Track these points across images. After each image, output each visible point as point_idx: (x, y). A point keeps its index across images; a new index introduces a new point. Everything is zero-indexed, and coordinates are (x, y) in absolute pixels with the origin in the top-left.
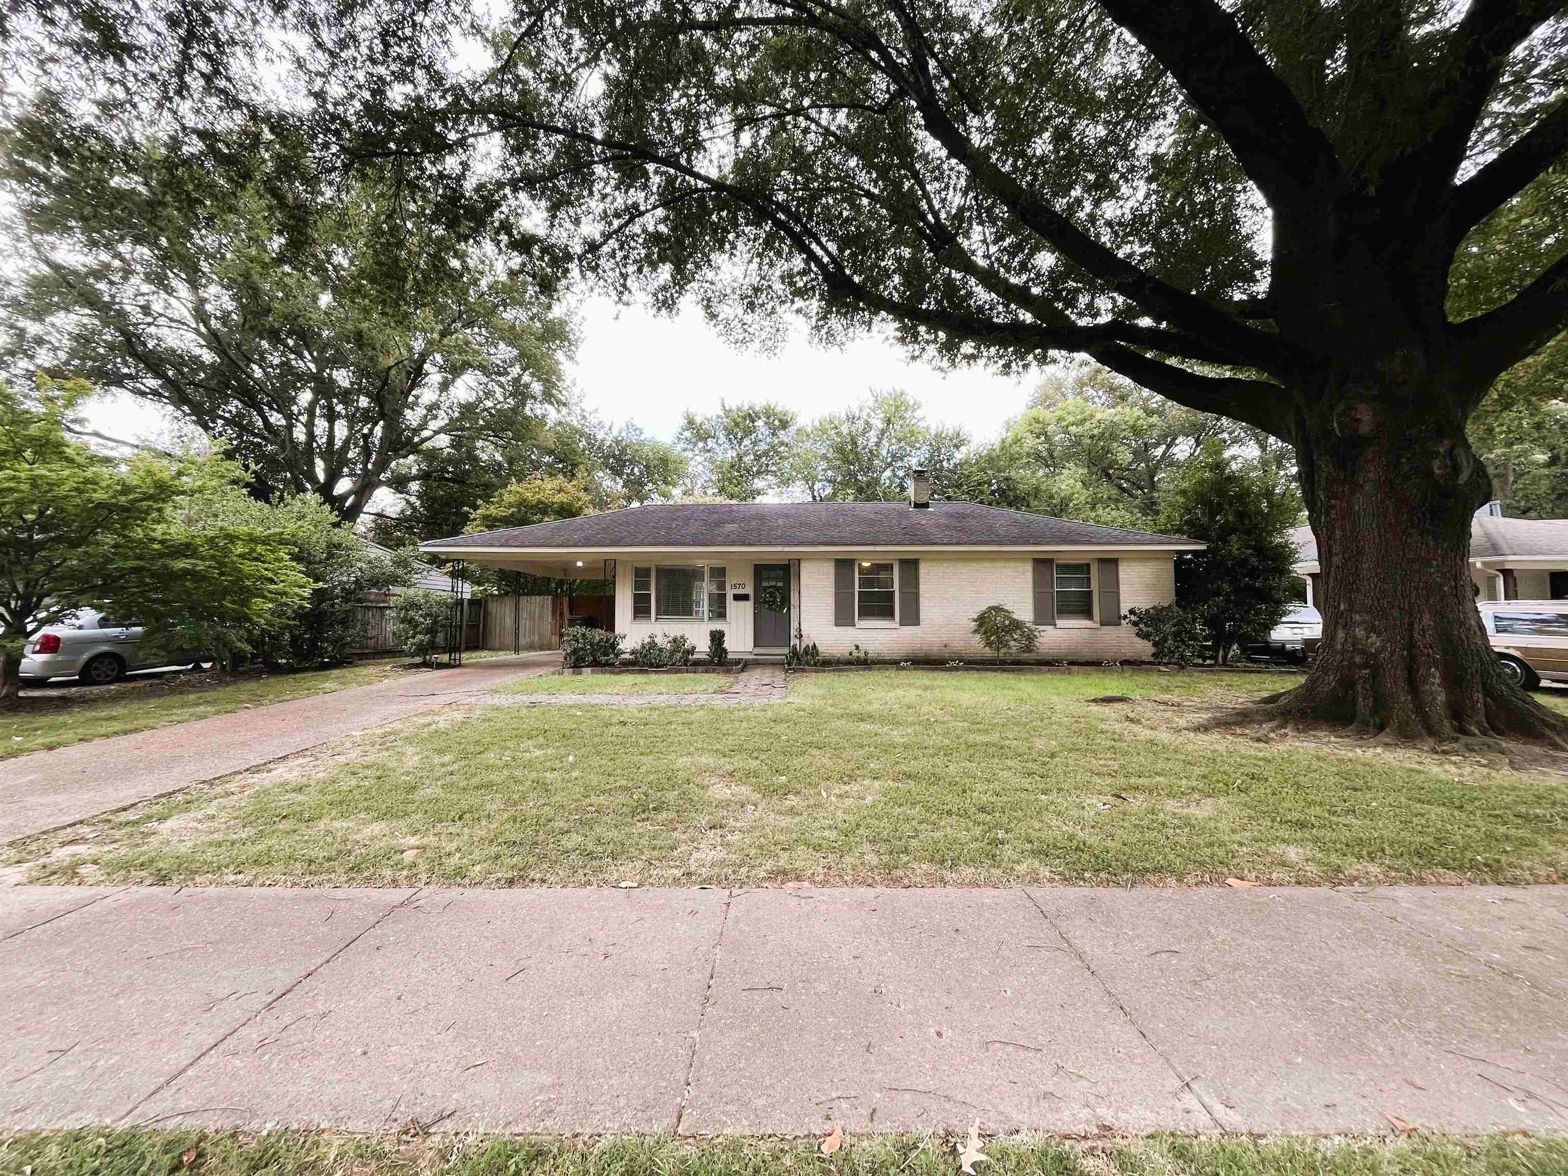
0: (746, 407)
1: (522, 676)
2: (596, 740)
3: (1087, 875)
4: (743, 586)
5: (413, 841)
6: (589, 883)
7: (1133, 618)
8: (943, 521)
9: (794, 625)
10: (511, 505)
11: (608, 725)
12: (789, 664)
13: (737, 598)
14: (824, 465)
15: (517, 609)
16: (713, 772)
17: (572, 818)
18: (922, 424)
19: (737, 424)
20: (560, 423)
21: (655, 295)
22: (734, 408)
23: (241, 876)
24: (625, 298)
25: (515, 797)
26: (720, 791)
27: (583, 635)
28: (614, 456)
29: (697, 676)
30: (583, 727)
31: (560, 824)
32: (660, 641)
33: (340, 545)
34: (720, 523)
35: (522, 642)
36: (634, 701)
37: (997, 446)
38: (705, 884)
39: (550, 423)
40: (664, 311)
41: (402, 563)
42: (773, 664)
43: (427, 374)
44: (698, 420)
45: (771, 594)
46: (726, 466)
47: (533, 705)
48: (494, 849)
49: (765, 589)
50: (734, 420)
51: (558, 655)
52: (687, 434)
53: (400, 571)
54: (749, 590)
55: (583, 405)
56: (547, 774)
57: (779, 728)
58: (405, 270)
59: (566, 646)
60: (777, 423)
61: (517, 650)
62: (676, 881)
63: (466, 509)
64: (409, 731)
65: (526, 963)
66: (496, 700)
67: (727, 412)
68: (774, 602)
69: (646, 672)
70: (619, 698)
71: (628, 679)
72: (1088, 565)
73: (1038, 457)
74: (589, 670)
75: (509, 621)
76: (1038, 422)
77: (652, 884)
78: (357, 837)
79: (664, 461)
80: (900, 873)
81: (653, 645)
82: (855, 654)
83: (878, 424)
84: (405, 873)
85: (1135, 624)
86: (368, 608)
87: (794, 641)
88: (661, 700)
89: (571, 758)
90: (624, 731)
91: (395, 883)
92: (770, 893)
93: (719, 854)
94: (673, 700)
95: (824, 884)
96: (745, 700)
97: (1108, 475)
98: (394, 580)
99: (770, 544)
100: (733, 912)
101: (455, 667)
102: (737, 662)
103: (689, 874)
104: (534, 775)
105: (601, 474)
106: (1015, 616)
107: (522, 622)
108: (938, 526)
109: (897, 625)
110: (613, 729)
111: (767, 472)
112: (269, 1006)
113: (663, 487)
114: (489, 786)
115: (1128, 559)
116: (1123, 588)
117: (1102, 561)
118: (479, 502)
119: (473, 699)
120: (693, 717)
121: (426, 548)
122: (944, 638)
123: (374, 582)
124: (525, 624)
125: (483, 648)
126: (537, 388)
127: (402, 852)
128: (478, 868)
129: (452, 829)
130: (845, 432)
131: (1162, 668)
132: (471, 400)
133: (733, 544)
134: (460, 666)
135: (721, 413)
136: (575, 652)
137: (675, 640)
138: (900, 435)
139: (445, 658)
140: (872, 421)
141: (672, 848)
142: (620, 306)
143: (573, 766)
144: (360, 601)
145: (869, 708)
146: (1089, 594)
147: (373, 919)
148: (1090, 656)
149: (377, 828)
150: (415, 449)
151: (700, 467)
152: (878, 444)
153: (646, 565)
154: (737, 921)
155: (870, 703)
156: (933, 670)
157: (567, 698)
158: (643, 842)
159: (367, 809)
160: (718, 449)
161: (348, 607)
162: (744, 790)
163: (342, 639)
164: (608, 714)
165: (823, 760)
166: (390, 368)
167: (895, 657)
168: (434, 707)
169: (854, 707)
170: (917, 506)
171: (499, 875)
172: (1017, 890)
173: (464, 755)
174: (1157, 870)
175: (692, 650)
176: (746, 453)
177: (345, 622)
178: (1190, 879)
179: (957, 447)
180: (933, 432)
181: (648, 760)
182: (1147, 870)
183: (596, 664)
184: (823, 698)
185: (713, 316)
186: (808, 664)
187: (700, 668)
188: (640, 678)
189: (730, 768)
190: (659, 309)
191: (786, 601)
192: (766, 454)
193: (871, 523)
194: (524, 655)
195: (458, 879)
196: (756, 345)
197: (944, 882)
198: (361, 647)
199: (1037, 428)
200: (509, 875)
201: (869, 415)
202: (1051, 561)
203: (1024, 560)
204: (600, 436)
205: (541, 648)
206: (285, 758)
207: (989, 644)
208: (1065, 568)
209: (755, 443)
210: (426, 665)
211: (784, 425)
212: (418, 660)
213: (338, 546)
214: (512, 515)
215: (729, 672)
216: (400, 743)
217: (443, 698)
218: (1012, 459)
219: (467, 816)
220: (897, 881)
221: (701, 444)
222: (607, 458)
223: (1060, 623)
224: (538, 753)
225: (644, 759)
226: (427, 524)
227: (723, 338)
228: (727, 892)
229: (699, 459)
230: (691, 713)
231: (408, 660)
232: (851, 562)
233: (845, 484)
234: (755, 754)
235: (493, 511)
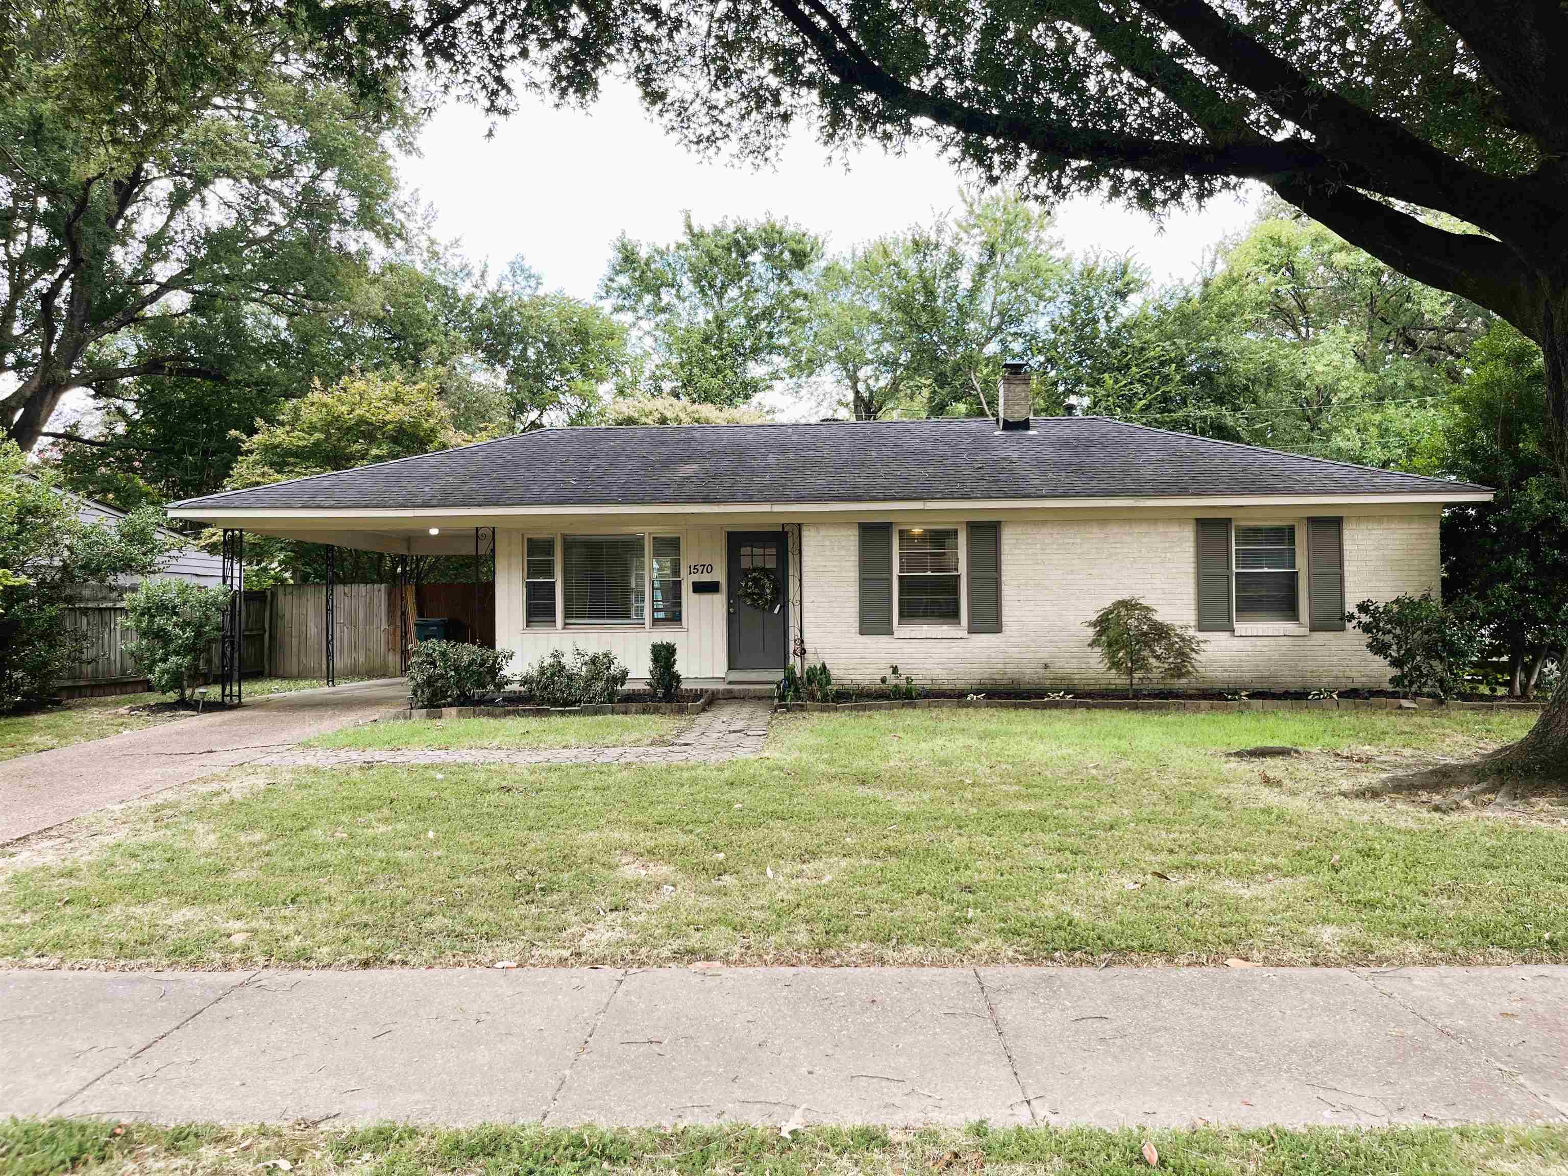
0: (731, 228)
1: (346, 721)
2: (466, 811)
3: (1057, 954)
4: (710, 568)
5: (238, 925)
6: (459, 964)
7: (1366, 619)
8: (1048, 452)
9: (793, 633)
10: (312, 428)
11: (484, 791)
12: (782, 697)
13: (700, 588)
14: (875, 332)
15: (330, 610)
16: (626, 851)
17: (435, 901)
18: (1057, 253)
19: (713, 261)
20: (392, 268)
21: (553, 68)
22: (709, 229)
23: (44, 960)
24: (500, 102)
25: (361, 878)
26: (631, 870)
27: (443, 654)
28: (490, 327)
29: (628, 719)
30: (446, 794)
31: (420, 906)
32: (569, 661)
33: (37, 508)
34: (668, 463)
35: (339, 663)
36: (525, 759)
37: (1196, 291)
38: (595, 964)
39: (374, 266)
40: (572, 97)
41: (138, 536)
42: (759, 698)
43: (148, 182)
44: (644, 253)
45: (756, 581)
46: (696, 339)
47: (370, 765)
48: (342, 932)
49: (746, 572)
50: (708, 253)
51: (402, 687)
52: (623, 280)
53: (135, 550)
54: (719, 575)
55: (433, 233)
56: (400, 854)
57: (738, 793)
58: (142, 63)
59: (414, 672)
60: (787, 256)
61: (330, 677)
62: (563, 962)
63: (234, 433)
64: (193, 803)
65: (393, 1027)
66: (310, 759)
67: (696, 237)
68: (761, 595)
69: (547, 713)
70: (502, 754)
71: (515, 725)
72: (1292, 529)
73: (1279, 311)
74: (453, 711)
75: (314, 629)
76: (1278, 244)
77: (534, 965)
78: (169, 922)
79: (581, 335)
80: (833, 952)
81: (558, 668)
82: (892, 681)
83: (972, 253)
84: (238, 955)
85: (1367, 628)
86: (85, 611)
87: (794, 661)
88: (564, 756)
89: (431, 834)
90: (507, 799)
91: (226, 966)
92: (674, 970)
93: (619, 933)
94: (585, 756)
95: (741, 961)
96: (695, 755)
97: (1411, 343)
98: (127, 565)
99: (750, 500)
100: (623, 987)
101: (232, 707)
102: (696, 695)
103: (579, 955)
104: (381, 854)
105: (467, 360)
106: (1157, 617)
107: (337, 630)
108: (1039, 462)
109: (964, 634)
110: (492, 798)
111: (771, 349)
112: (135, 1056)
113: (580, 383)
114: (324, 866)
115: (1359, 519)
116: (1350, 568)
117: (1313, 521)
118: (259, 422)
119: (275, 757)
120: (610, 780)
121: (179, 511)
122: (1044, 655)
123: (93, 569)
124: (342, 634)
125: (273, 674)
126: (349, 204)
127: (229, 936)
128: (325, 950)
129: (287, 912)
130: (913, 273)
131: (1405, 703)
132: (228, 224)
133: (690, 500)
134: (239, 706)
135: (685, 240)
136: (429, 682)
137: (594, 661)
138: (1015, 276)
139: (214, 692)
140: (962, 248)
141: (561, 929)
142: (495, 117)
143: (435, 843)
144: (69, 599)
145: (882, 765)
146: (1293, 577)
147: (213, 997)
148: (1289, 680)
149: (187, 913)
150: (132, 319)
151: (648, 341)
152: (973, 293)
153: (544, 535)
154: (627, 993)
155: (886, 758)
156: (1016, 707)
157: (418, 756)
158: (527, 923)
159: (168, 893)
160: (680, 307)
161: (51, 611)
162: (665, 870)
163: (45, 664)
164: (484, 776)
165: (783, 833)
166: (90, 182)
167: (961, 685)
168: (216, 770)
169: (861, 764)
170: (1009, 426)
171: (352, 957)
172: (966, 972)
173: (279, 832)
174: (1146, 948)
175: (623, 677)
176: (733, 313)
177: (50, 636)
178: (1183, 959)
179: (1122, 295)
180: (1077, 267)
181: (538, 839)
182: (1131, 949)
183: (464, 701)
184: (818, 750)
185: (656, 97)
186: (813, 697)
187: (633, 706)
188: (534, 724)
189: (651, 844)
190: (564, 92)
191: (781, 593)
192: (767, 314)
193: (922, 458)
194: (345, 687)
195: (302, 962)
196: (732, 146)
197: (882, 961)
198: (74, 678)
199: (1276, 255)
200: (364, 956)
201: (957, 239)
202: (1227, 522)
203: (1181, 521)
204: (464, 289)
205: (370, 674)
206: (26, 838)
207: (1115, 665)
208: (1250, 534)
209: (747, 295)
210: (184, 704)
211: (800, 259)
212: (172, 696)
213: (34, 511)
214: (317, 444)
215: (681, 711)
216: (183, 819)
217: (226, 756)
218: (1225, 316)
219: (303, 898)
220: (824, 961)
221: (648, 299)
222: (476, 329)
223: (1241, 627)
224: (382, 829)
225: (534, 835)
226: (156, 452)
227: (675, 136)
228: (622, 971)
229: (646, 325)
230: (610, 774)
231: (154, 698)
232: (886, 528)
233: (914, 369)
234: (690, 827)
235: (280, 435)
